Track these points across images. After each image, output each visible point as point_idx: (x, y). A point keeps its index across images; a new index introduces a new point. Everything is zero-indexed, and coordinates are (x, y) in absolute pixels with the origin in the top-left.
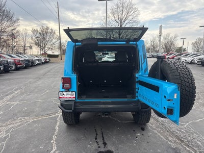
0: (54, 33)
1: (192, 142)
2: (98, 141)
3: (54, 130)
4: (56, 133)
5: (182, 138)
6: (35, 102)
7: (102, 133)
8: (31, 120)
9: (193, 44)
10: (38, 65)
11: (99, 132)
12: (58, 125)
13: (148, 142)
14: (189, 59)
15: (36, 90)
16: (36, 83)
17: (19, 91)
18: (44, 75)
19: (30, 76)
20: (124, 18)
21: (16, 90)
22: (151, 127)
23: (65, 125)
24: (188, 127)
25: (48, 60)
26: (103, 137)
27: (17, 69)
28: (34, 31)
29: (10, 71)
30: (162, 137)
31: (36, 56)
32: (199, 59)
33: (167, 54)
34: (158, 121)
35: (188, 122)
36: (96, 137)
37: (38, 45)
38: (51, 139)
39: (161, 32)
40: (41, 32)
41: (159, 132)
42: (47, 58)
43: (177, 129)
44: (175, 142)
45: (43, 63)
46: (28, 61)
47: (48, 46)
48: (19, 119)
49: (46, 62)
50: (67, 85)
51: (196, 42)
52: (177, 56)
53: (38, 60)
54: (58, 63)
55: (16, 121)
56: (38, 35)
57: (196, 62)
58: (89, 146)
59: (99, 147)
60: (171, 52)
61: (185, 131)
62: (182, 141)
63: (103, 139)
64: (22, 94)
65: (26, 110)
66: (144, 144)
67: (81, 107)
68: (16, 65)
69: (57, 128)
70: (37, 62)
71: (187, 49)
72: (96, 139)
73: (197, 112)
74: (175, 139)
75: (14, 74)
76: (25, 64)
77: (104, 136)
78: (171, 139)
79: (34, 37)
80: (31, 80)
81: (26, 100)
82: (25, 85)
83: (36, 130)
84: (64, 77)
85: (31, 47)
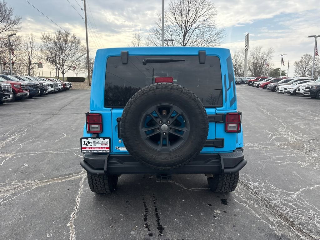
0: (79, 42)
1: (308, 224)
2: (149, 223)
3: (74, 203)
4: (76, 208)
5: (291, 217)
6: (43, 155)
7: (156, 209)
8: (34, 185)
9: (297, 64)
10: (51, 93)
11: (151, 208)
12: (79, 195)
13: (234, 226)
14: (291, 87)
15: (46, 134)
16: (47, 123)
17: (16, 136)
18: (61, 109)
19: (37, 111)
20: (191, 20)
21: (13, 133)
22: (238, 198)
23: (92, 194)
24: (299, 199)
25: (68, 86)
26: (157, 216)
27: (17, 99)
28: (46, 38)
29: (4, 102)
30: (257, 215)
31: (49, 79)
32: (308, 88)
33: (257, 80)
34: (249, 188)
35: (298, 189)
36: (146, 216)
37: (52, 61)
38: (67, 219)
39: (247, 45)
40: (57, 41)
41: (252, 208)
42: (67, 83)
43: (281, 202)
44: (280, 224)
45: (60, 91)
46: (35, 86)
47: (69, 63)
48: (13, 183)
49: (65, 89)
50: (96, 127)
51: (301, 62)
52: (271, 82)
53: (52, 86)
54: (83, 90)
55: (8, 188)
56: (52, 45)
57: (302, 91)
58: (133, 233)
59: (151, 235)
60: (262, 76)
61: (296, 205)
62: (292, 224)
63: (158, 220)
64: (21, 140)
65: (27, 168)
66: (228, 229)
67: (120, 165)
68: (14, 92)
69: (78, 200)
70: (50, 89)
71: (286, 72)
72: (145, 220)
73: (312, 173)
74: (279, 220)
75: (11, 107)
76: (30, 91)
77: (160, 214)
78: (272, 219)
79: (45, 48)
80: (38, 117)
81: (28, 151)
82: (29, 126)
83: (41, 204)
84: (90, 112)
85: (40, 65)
